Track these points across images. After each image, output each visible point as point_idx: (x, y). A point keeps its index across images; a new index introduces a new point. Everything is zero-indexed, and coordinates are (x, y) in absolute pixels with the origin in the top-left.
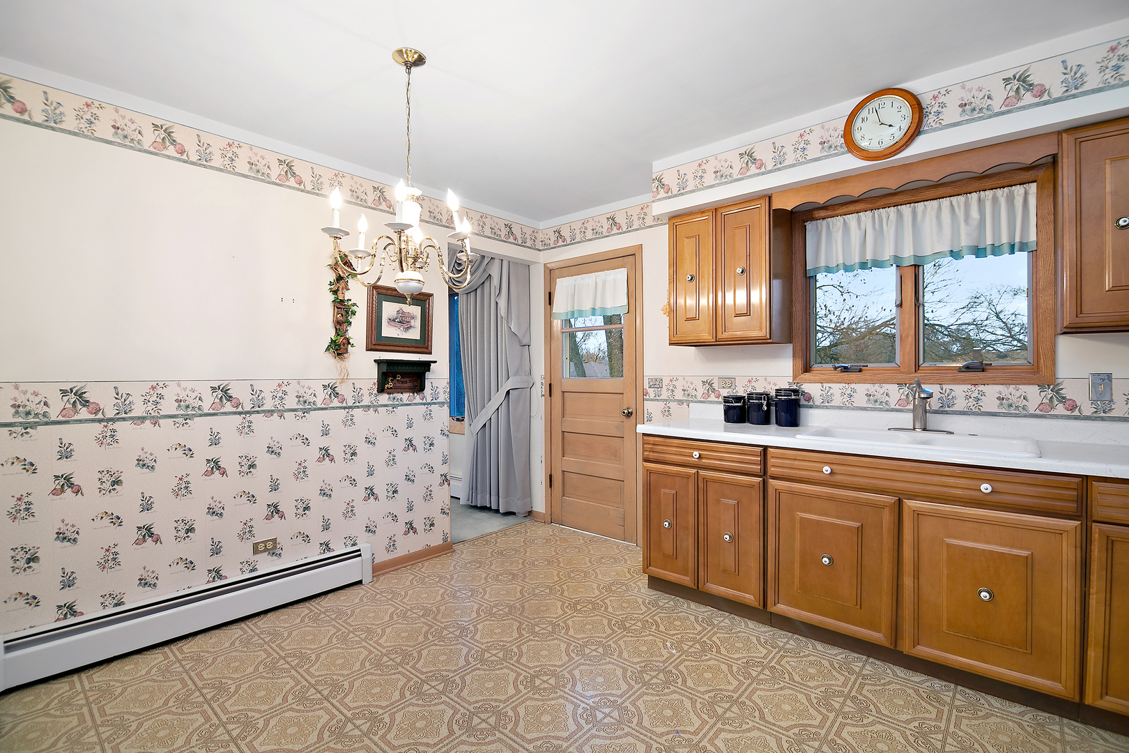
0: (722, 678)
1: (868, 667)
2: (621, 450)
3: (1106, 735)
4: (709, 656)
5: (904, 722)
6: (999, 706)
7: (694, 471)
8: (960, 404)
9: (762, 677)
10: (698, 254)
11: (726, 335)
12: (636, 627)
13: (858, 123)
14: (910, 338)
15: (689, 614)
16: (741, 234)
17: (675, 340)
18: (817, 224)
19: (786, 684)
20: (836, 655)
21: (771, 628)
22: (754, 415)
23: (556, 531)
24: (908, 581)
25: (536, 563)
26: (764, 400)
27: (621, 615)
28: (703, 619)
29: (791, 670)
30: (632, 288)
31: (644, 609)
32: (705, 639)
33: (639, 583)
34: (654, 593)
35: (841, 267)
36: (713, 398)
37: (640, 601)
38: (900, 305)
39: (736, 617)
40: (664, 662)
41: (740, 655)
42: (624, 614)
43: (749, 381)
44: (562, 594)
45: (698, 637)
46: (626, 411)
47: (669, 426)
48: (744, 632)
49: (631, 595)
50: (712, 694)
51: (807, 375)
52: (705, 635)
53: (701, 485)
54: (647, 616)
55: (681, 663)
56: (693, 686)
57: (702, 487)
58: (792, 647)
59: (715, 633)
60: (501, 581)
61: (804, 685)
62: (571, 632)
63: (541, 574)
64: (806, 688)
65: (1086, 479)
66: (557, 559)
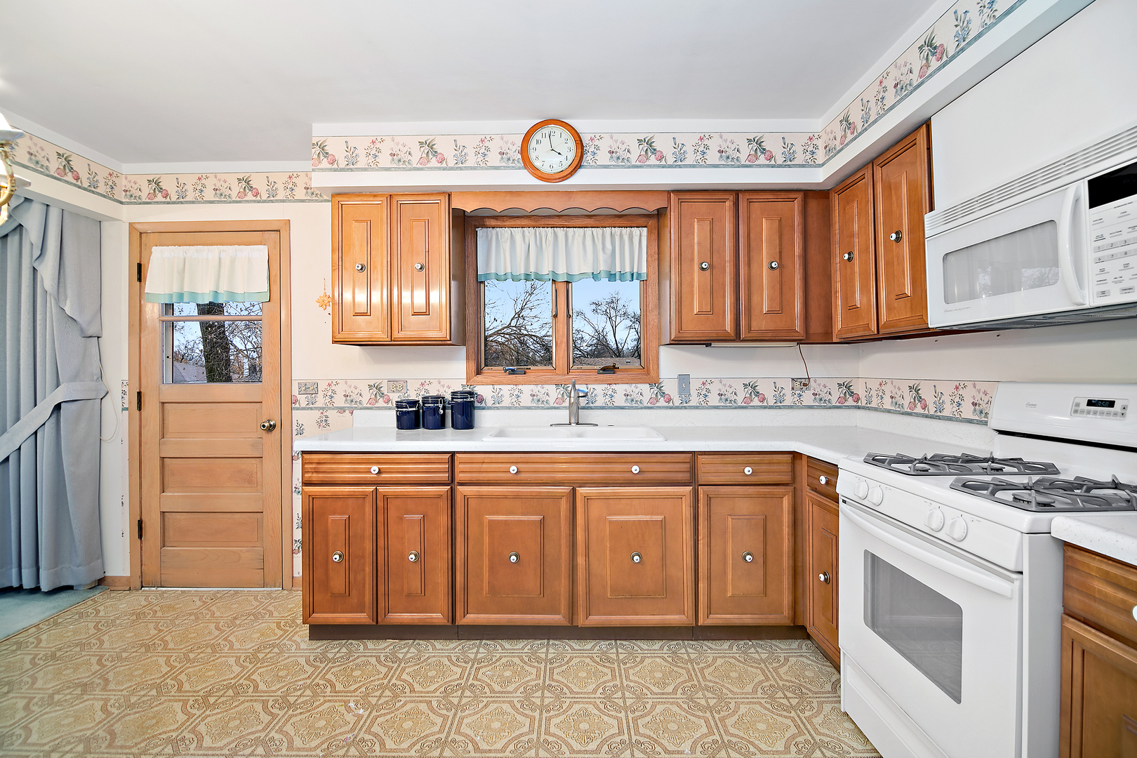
0: (424, 722)
1: (551, 650)
2: (259, 473)
3: (709, 644)
4: (403, 700)
5: (592, 693)
6: (647, 648)
7: (372, 488)
8: (600, 401)
9: (464, 701)
10: (369, 241)
11: (402, 335)
12: (305, 698)
13: (533, 144)
14: (564, 344)
15: (368, 656)
16: (419, 229)
17: (340, 337)
18: (487, 232)
19: (488, 699)
20: (523, 648)
21: (459, 642)
22: (430, 419)
23: (152, 598)
24: (581, 560)
25: (124, 655)
26: (441, 403)
27: (279, 689)
28: (386, 657)
29: (489, 681)
30: (275, 271)
31: (310, 670)
32: (394, 681)
33: (296, 638)
34: (319, 644)
35: (510, 276)
36: (381, 403)
37: (302, 661)
38: (555, 316)
39: (421, 642)
40: (352, 730)
41: (436, 685)
42: (284, 686)
43: (422, 384)
44: (179, 690)
45: (386, 682)
46: (266, 424)
47: (326, 439)
48: (434, 656)
49: (289, 657)
50: (418, 747)
51: (479, 378)
52: (392, 676)
53: (380, 504)
54: (316, 677)
55: (373, 723)
56: (394, 747)
57: (381, 506)
58: (483, 655)
59: (404, 669)
60: (59, 703)
61: (505, 692)
62: (207, 742)
63: (137, 669)
64: (507, 695)
65: (694, 454)
66: (162, 640)
